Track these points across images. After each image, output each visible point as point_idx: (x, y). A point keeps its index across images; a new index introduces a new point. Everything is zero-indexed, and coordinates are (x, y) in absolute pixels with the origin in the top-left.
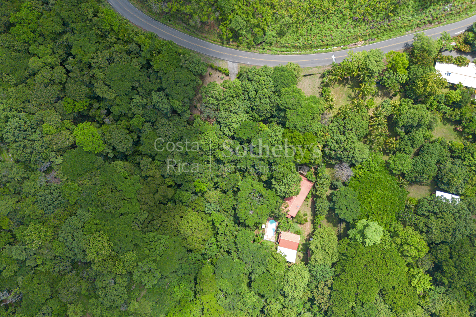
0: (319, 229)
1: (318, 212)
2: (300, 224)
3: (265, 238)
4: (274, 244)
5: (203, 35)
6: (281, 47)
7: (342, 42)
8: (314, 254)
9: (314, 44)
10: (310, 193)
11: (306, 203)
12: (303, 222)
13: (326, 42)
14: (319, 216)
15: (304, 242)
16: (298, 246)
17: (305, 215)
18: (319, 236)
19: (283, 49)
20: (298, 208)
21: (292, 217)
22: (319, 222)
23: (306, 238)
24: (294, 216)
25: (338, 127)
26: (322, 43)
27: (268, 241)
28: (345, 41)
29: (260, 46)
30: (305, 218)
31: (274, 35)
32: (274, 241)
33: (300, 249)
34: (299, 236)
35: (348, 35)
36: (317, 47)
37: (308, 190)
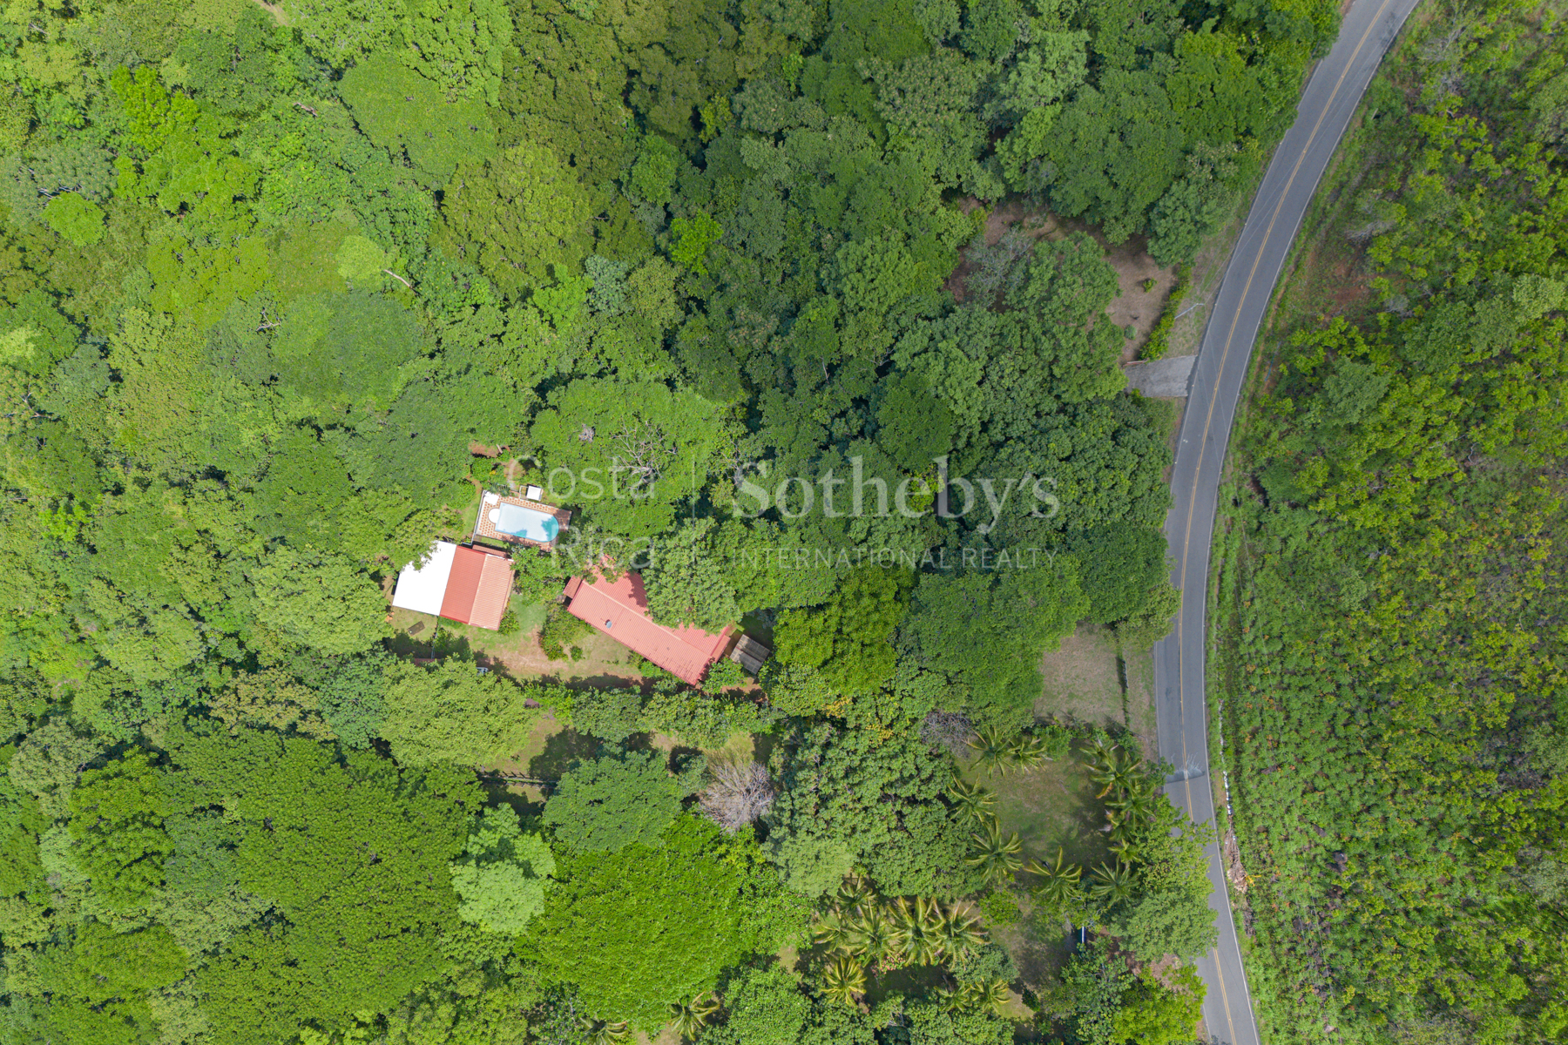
0: (523, 699)
1: (584, 697)
2: (542, 634)
3: (491, 498)
4: (466, 532)
5: (1308, 257)
6: (1241, 569)
7: (1246, 808)
8: (425, 674)
9: (1246, 700)
10: (659, 674)
11: (623, 659)
12: (549, 642)
13: (1249, 747)
14: (570, 701)
15: (474, 647)
16: (456, 623)
17: (576, 652)
18: (494, 695)
19: (1230, 578)
20: (600, 625)
21: (568, 601)
22: (548, 701)
23: (490, 653)
24: (574, 608)
25: (911, 777)
26: (1246, 730)
27: (478, 506)
28: (1250, 820)
29: (1248, 488)
30: (566, 650)
31: (1293, 543)
32: (479, 531)
33: (448, 629)
34: (495, 626)
35: (1277, 831)
36: (1232, 712)
37: (671, 667)
